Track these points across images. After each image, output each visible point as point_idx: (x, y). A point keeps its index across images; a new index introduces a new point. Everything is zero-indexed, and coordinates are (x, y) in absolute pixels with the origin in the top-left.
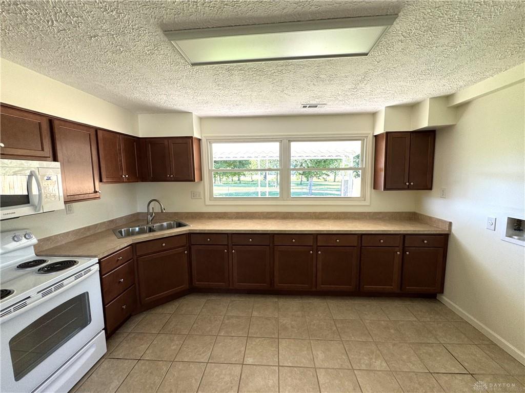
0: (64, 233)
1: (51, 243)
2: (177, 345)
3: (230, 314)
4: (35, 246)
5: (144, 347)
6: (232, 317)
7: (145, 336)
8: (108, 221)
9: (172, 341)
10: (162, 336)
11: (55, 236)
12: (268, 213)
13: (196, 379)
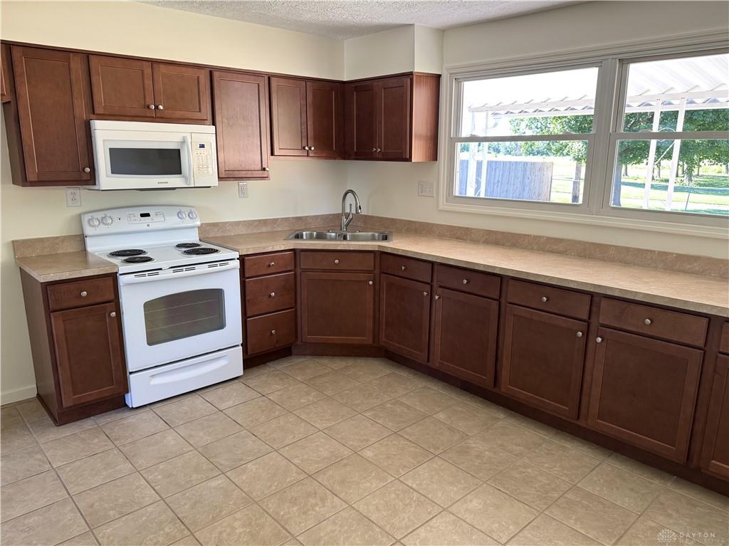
0: (234, 222)
1: (218, 231)
2: (309, 401)
3: (404, 400)
4: (199, 227)
5: (278, 387)
6: (402, 404)
7: (287, 378)
8: (293, 218)
9: (308, 394)
10: (304, 386)
11: (223, 223)
12: (549, 239)
13: (294, 437)
